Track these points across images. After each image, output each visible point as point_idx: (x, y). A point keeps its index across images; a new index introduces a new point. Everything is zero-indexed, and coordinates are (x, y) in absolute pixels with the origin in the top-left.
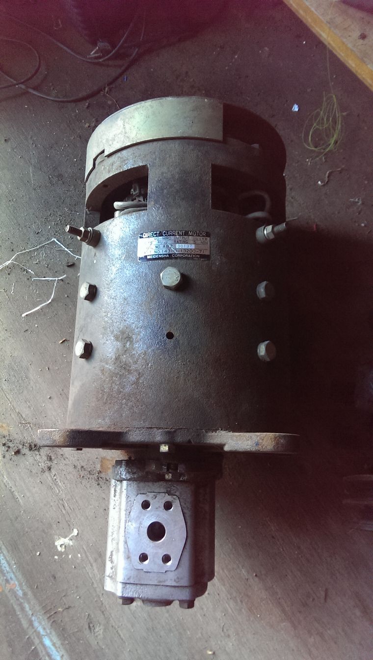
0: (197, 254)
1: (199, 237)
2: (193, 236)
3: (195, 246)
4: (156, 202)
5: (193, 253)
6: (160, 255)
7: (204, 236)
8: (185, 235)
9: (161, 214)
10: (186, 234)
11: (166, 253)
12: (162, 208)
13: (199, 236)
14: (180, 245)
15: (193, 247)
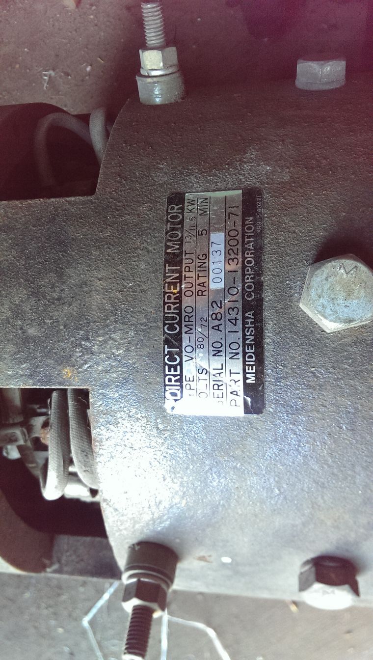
0: (243, 225)
1: (187, 221)
2: (181, 240)
3: (217, 230)
4: (65, 360)
5: (239, 238)
6: (244, 339)
7: (183, 209)
8: (180, 263)
9: (105, 342)
10: (174, 260)
11: (240, 323)
12: (88, 339)
13: (182, 222)
14: (212, 275)
15: (218, 239)
